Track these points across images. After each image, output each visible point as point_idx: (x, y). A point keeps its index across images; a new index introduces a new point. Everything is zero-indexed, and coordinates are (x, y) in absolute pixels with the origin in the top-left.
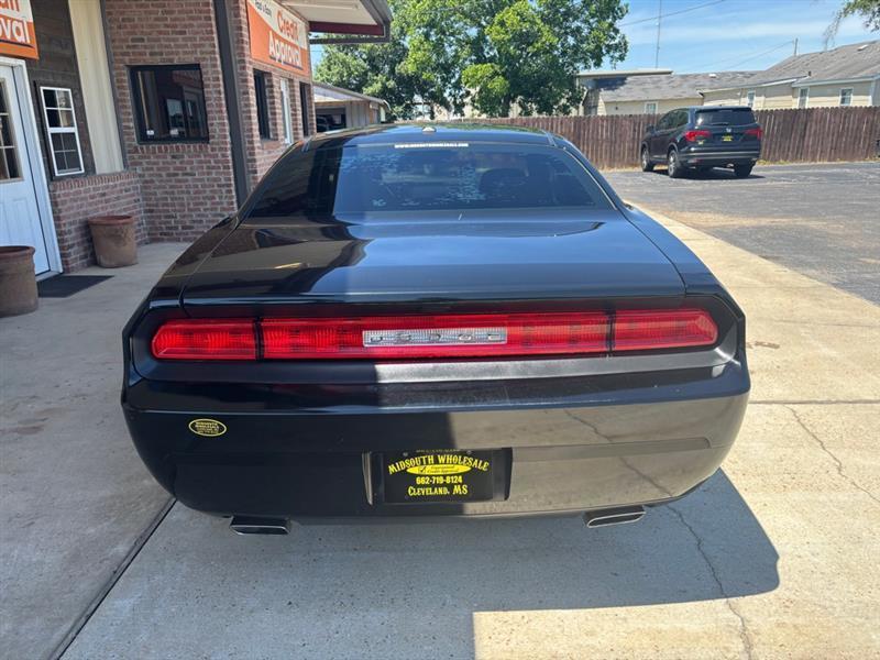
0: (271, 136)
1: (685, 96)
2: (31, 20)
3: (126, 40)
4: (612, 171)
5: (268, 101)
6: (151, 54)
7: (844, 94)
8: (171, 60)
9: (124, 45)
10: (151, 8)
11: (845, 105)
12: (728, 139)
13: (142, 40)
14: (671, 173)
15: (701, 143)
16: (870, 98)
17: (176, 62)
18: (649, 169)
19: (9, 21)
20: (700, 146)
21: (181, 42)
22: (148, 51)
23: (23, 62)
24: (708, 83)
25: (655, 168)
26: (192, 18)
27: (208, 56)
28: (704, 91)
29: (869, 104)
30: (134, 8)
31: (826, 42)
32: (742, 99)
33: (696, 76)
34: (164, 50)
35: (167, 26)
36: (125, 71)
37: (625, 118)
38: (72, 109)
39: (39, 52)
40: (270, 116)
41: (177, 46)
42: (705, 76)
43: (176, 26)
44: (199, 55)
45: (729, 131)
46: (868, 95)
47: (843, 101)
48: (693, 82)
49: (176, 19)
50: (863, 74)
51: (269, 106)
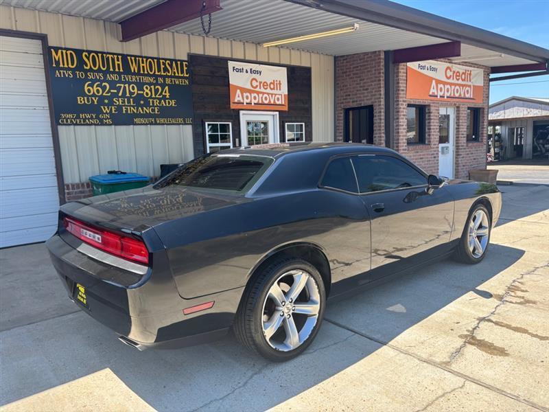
0: (427, 142)
2: (287, 93)
3: (343, 96)
5: (427, 121)
6: (353, 102)
8: (361, 104)
9: (342, 98)
10: (355, 79)
13: (349, 95)
17: (363, 105)
19: (270, 96)
21: (366, 94)
22: (351, 100)
23: (277, 113)
26: (372, 81)
27: (377, 100)
30: (348, 80)
34: (358, 99)
35: (361, 87)
36: (342, 112)
38: (304, 132)
39: (289, 107)
40: (427, 130)
41: (364, 97)
43: (364, 86)
44: (373, 100)
49: (365, 83)
51: (427, 124)
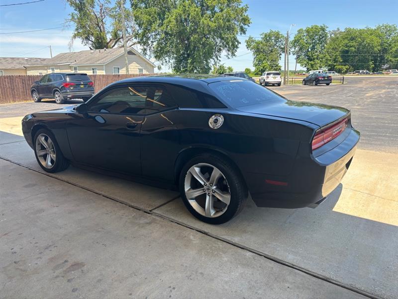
1: (16, 68)
4: (15, 103)
7: (93, 70)
11: (95, 74)
12: (82, 86)
14: (59, 102)
15: (72, 88)
16: (104, 71)
18: (39, 101)
20: (72, 90)
24: (26, 62)
25: (42, 100)
28: (25, 66)
29: (105, 74)
31: (70, 48)
32: (48, 70)
33: (18, 59)
37: (17, 77)
42: (23, 59)
45: (82, 83)
46: (103, 70)
47: (93, 72)
48: (18, 61)
50: (98, 62)
